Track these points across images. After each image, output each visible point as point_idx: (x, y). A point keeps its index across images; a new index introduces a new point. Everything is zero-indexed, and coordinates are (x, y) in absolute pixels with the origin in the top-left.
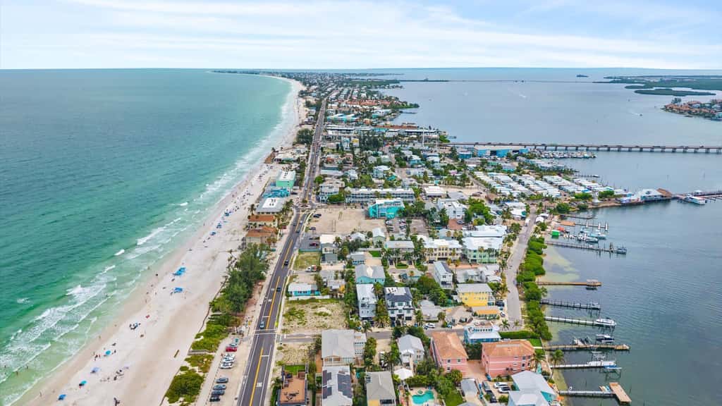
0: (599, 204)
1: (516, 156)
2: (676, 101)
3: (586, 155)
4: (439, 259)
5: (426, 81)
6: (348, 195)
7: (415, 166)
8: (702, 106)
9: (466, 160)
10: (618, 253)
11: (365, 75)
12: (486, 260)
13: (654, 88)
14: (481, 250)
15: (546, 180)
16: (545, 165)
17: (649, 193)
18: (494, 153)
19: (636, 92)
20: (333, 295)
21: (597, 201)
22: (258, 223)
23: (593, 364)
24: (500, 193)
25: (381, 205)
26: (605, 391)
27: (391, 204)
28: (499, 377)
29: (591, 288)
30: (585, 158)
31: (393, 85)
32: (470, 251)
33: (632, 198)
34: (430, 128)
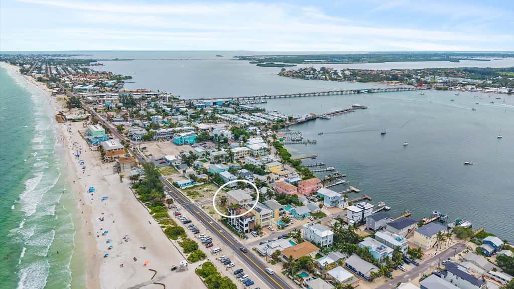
0: (289, 124)
1: (229, 105)
2: (284, 70)
3: (263, 101)
4: (240, 158)
5: (117, 60)
6: (155, 134)
7: (175, 114)
8: (296, 72)
9: (204, 109)
10: (313, 143)
11: (60, 55)
12: (262, 154)
13: (265, 63)
14: (261, 149)
15: (254, 115)
16: (250, 108)
17: (307, 116)
18: (214, 104)
19: (257, 65)
20: (205, 182)
21: (288, 122)
22: (114, 156)
23: (339, 183)
24: (239, 124)
25: (184, 136)
26: (349, 190)
27: (190, 135)
28: (311, 194)
29: (314, 158)
30: (262, 103)
31: (93, 63)
32: (255, 150)
33: (302, 119)
34: (158, 91)
